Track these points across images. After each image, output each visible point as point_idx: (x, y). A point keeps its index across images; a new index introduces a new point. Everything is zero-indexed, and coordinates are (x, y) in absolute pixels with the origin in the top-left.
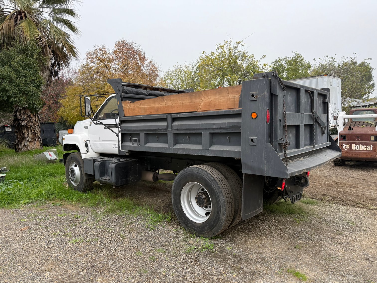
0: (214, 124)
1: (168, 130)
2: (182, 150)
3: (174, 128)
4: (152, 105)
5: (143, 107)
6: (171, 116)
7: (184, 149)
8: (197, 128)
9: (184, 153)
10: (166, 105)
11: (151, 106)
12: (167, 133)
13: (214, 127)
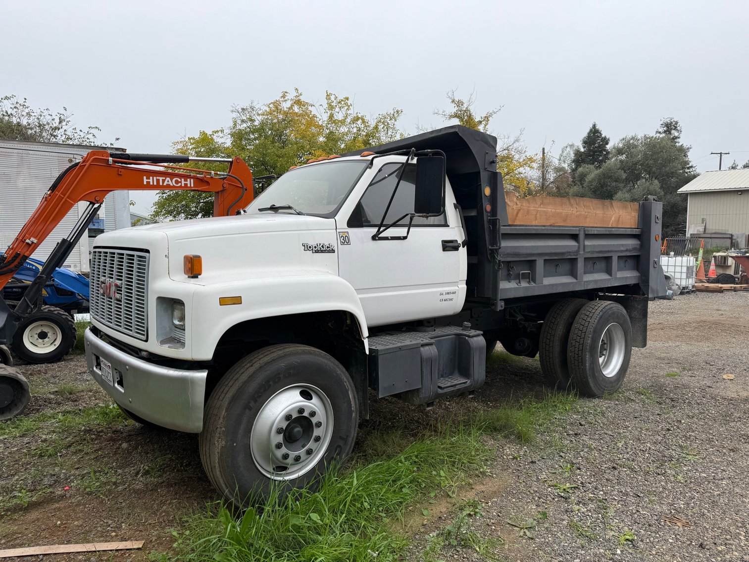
0: (622, 245)
1: (580, 254)
2: (593, 283)
3: (587, 250)
4: (559, 209)
5: (545, 209)
6: (585, 231)
7: (596, 281)
8: (610, 250)
9: (595, 287)
10: (578, 213)
11: (558, 211)
12: (577, 258)
13: (622, 249)
